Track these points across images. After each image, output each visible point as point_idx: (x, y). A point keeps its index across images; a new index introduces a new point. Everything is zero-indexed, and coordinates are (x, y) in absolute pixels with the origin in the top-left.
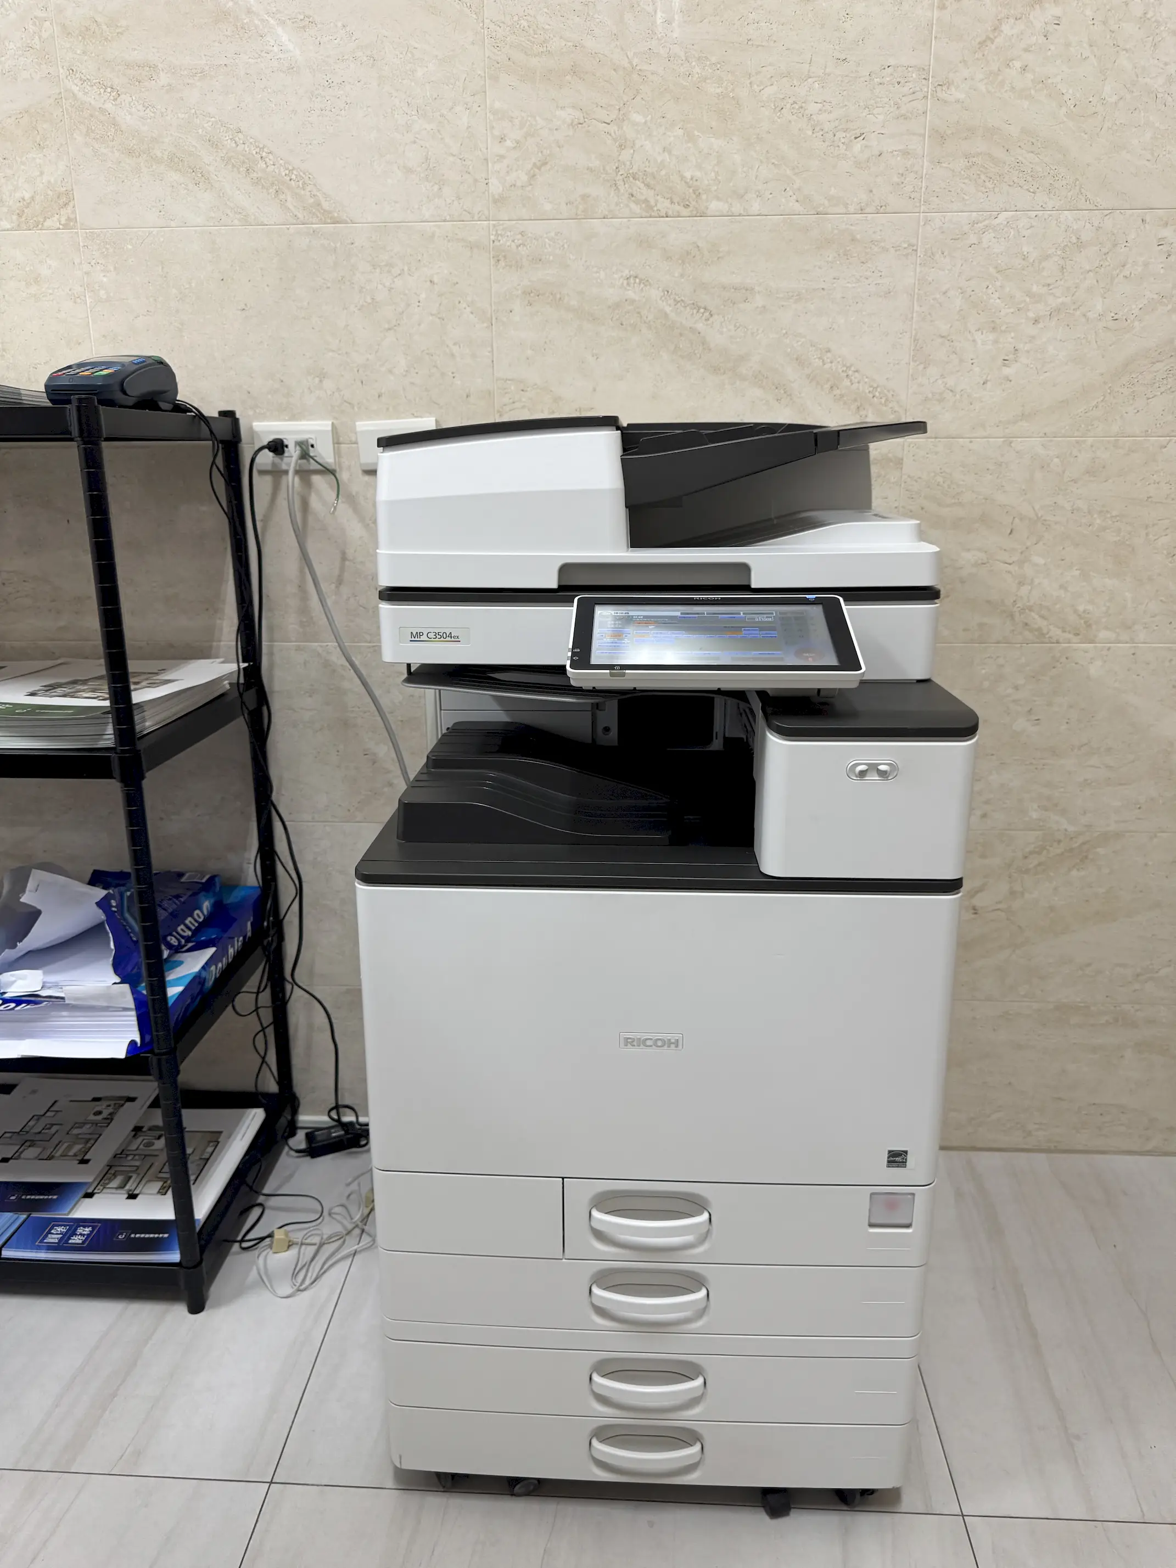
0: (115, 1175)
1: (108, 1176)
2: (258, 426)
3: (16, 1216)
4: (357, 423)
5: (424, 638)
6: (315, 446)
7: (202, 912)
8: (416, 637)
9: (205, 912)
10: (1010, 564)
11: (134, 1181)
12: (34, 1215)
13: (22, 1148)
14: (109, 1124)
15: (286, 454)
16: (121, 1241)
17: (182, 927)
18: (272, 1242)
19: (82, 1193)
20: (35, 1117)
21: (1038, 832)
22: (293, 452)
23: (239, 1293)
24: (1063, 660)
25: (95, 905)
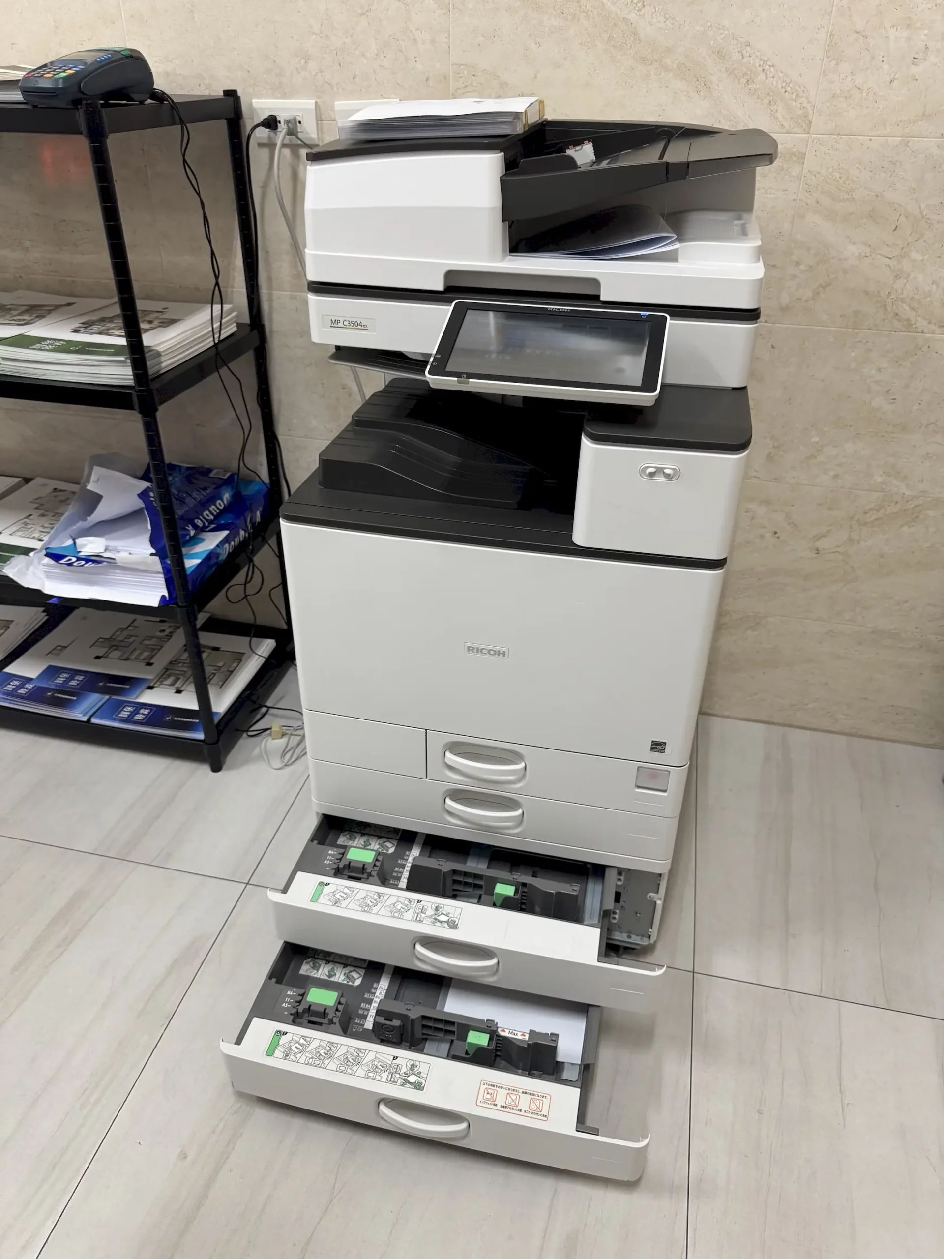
0: (169, 676)
1: (165, 676)
2: (257, 103)
3: (102, 696)
4: (336, 103)
5: (341, 325)
6: (302, 122)
7: (223, 501)
8: (335, 323)
9: (225, 502)
10: (890, 258)
11: (183, 680)
12: (114, 697)
13: (110, 651)
14: (169, 639)
15: (279, 130)
16: (167, 721)
17: (207, 512)
18: (271, 732)
19: (146, 685)
20: (121, 630)
21: (879, 493)
22: (282, 128)
23: (247, 761)
24: (925, 349)
25: (137, 497)
